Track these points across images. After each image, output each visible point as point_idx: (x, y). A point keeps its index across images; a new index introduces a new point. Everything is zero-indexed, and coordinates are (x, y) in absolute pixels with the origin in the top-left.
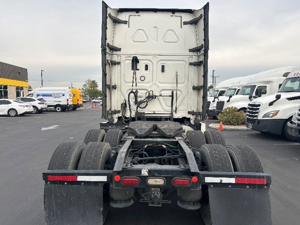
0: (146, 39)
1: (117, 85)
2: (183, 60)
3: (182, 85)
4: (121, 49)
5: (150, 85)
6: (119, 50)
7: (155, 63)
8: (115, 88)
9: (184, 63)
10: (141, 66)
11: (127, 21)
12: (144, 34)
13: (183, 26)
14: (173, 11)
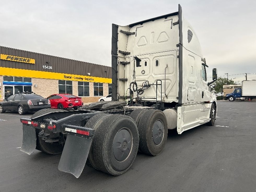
0: (146, 43)
1: (128, 78)
2: (172, 55)
3: (171, 75)
4: (130, 53)
5: (148, 76)
6: (129, 53)
7: (151, 59)
8: (127, 81)
9: (173, 57)
10: (142, 63)
11: (135, 33)
12: (145, 39)
13: (173, 26)
14: (166, 17)
